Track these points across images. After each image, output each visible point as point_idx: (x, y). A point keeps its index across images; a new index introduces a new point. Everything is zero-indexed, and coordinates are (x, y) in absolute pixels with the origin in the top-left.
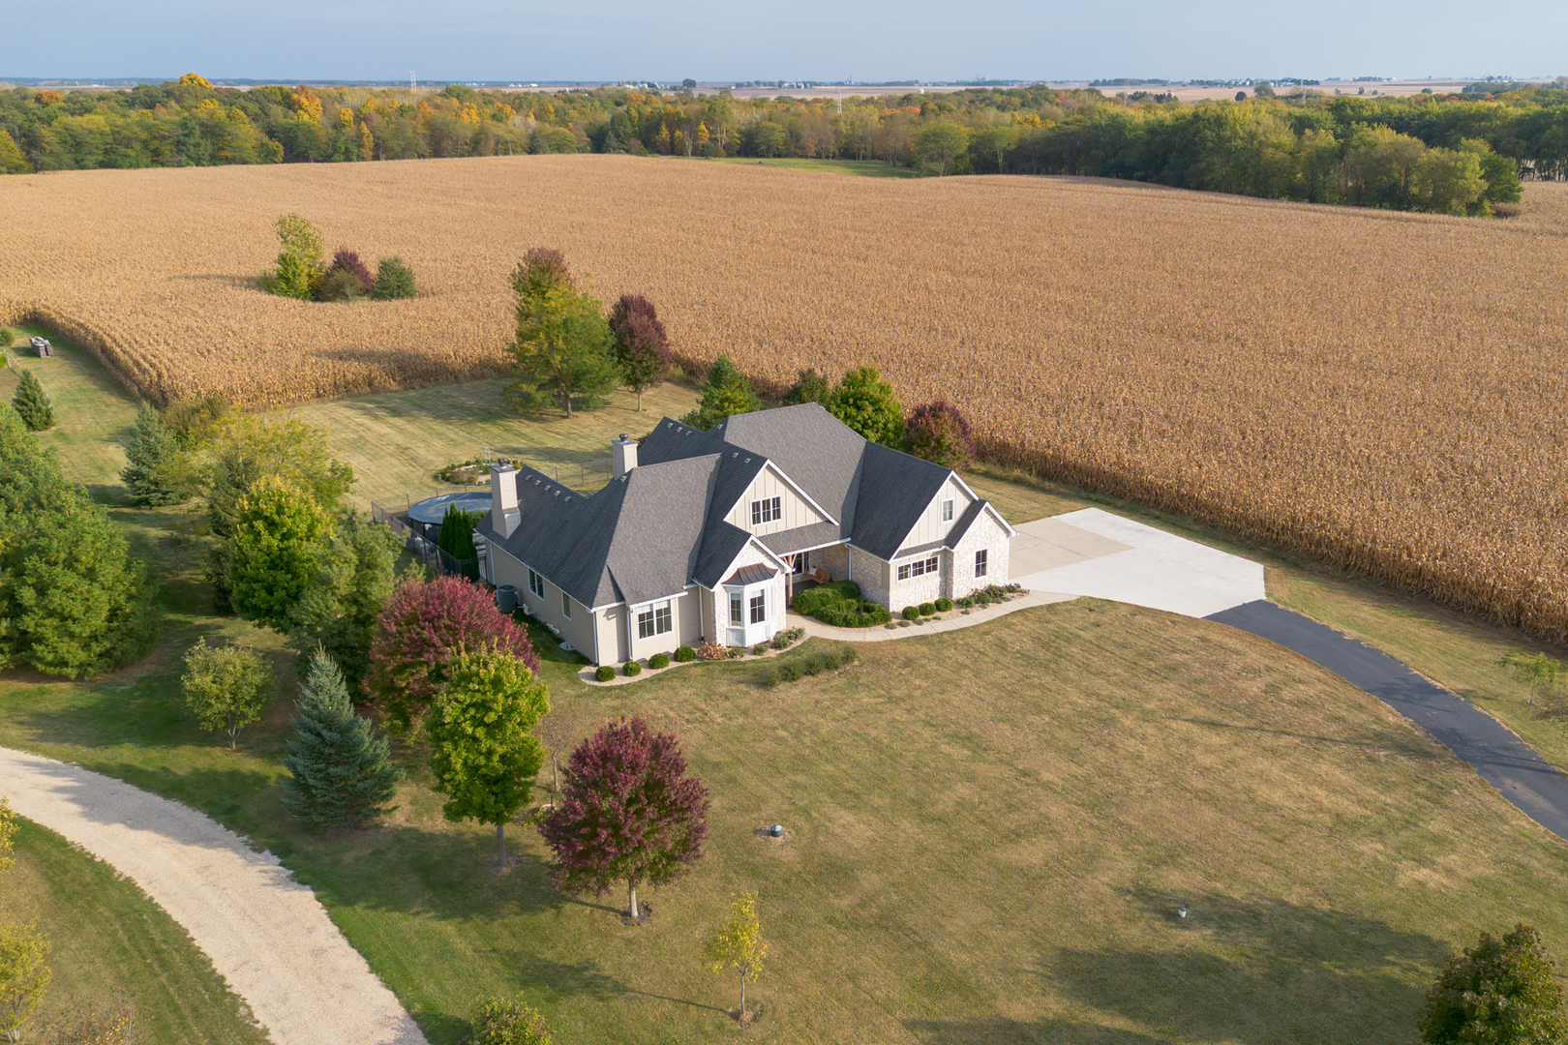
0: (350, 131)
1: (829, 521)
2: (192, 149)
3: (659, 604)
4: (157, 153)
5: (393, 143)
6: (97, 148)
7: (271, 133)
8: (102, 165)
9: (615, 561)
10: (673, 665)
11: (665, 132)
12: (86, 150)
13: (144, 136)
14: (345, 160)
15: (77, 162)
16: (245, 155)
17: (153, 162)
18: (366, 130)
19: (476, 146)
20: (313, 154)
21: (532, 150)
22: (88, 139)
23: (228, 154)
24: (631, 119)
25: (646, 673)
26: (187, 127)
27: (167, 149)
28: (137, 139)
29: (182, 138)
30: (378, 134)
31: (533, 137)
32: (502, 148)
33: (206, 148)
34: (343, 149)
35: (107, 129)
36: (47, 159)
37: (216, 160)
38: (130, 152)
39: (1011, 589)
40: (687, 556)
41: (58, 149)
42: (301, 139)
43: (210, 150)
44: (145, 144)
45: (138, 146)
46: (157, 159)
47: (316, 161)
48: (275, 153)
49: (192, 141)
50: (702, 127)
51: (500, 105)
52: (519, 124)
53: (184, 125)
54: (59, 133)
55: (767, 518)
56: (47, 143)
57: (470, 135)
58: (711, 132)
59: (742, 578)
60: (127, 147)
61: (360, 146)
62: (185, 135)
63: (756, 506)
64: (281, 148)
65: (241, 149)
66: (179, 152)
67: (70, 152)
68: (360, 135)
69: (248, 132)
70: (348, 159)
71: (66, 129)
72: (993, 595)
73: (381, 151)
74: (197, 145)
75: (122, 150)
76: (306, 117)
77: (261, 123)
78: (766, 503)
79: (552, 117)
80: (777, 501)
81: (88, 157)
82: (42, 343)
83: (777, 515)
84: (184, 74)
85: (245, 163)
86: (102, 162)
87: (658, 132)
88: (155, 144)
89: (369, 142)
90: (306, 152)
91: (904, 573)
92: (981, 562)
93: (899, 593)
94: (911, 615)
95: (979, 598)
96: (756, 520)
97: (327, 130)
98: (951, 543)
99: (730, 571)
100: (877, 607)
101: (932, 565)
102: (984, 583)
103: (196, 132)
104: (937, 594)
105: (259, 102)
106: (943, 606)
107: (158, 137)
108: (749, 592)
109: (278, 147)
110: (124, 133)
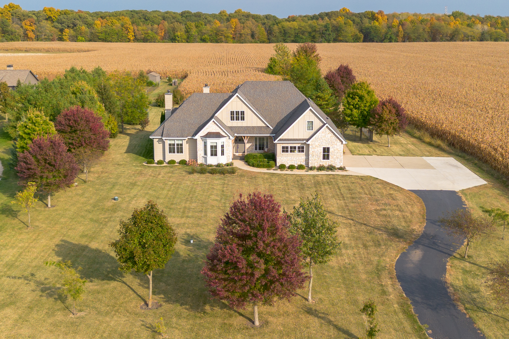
0: (395, 30)
1: (268, 126)
2: (327, 36)
3: (179, 140)
4: (314, 37)
5: (412, 36)
6: (292, 35)
7: (361, 31)
10: (178, 167)
12: (287, 35)
13: (310, 30)
14: (389, 42)
15: (284, 40)
16: (346, 39)
17: (311, 41)
18: (401, 30)
19: (452, 37)
20: (376, 39)
21: (481, 40)
22: (289, 31)
23: (341, 38)
26: (327, 27)
27: (317, 35)
28: (306, 32)
29: (324, 31)
30: (407, 31)
31: (483, 34)
32: (467, 38)
33: (333, 35)
34: (389, 37)
35: (297, 27)
36: (274, 39)
37: (335, 40)
38: (304, 37)
39: (340, 169)
40: (198, 127)
41: (277, 34)
42: (373, 33)
43: (334, 37)
44: (310, 33)
45: (307, 34)
47: (377, 42)
48: (360, 38)
49: (328, 33)
51: (474, 20)
52: (479, 28)
53: (326, 26)
54: (280, 29)
55: (237, 119)
56: (275, 32)
57: (450, 32)
60: (303, 35)
61: (397, 36)
62: (326, 30)
63: (232, 113)
64: (363, 36)
65: (346, 36)
66: (322, 37)
67: (282, 36)
68: (398, 32)
69: (352, 30)
71: (283, 27)
73: (407, 38)
74: (329, 34)
75: (301, 36)
76: (377, 24)
77: (358, 26)
78: (237, 113)
79: (499, 26)
80: (243, 113)
81: (288, 38)
83: (243, 119)
84: (341, 8)
85: (346, 42)
86: (293, 40)
88: (313, 34)
89: (401, 34)
90: (373, 38)
91: (285, 150)
92: (326, 153)
93: (282, 158)
94: (282, 167)
95: (321, 168)
96: (232, 119)
97: (385, 29)
98: (308, 140)
99: (203, 132)
100: (272, 162)
101: (301, 149)
102: (326, 163)
103: (330, 29)
104: (303, 163)
105: (361, 17)
106: (300, 167)
107: (315, 31)
108: (210, 142)
109: (362, 36)
110: (303, 29)
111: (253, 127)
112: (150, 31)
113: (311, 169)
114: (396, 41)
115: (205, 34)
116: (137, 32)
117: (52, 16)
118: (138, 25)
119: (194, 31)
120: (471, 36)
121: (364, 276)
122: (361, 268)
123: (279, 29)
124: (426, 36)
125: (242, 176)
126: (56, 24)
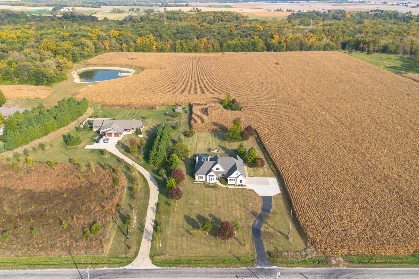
0: (282, 44)
1: (226, 172)
3: (202, 176)
5: (290, 47)
7: (266, 45)
8: (233, 51)
9: (199, 170)
10: (202, 182)
11: (361, 45)
12: (230, 48)
13: (241, 45)
16: (259, 50)
18: (285, 44)
19: (310, 48)
21: (324, 49)
22: (231, 45)
24: (354, 41)
25: (199, 182)
27: (245, 48)
30: (288, 45)
31: (325, 46)
32: (318, 49)
33: (252, 47)
34: (279, 49)
35: (235, 44)
36: (223, 49)
38: (238, 49)
39: (245, 185)
40: (207, 172)
41: (225, 47)
42: (271, 46)
44: (241, 47)
46: (242, 50)
48: (265, 49)
50: (372, 45)
58: (373, 46)
59: (210, 176)
62: (249, 45)
63: (216, 168)
65: (258, 48)
66: (247, 49)
67: (228, 48)
68: (284, 45)
69: (261, 44)
70: (280, 51)
71: (228, 43)
72: (242, 185)
73: (287, 49)
75: (236, 48)
76: (274, 41)
77: (264, 42)
78: (218, 168)
80: (219, 168)
82: (188, 111)
83: (219, 169)
85: (259, 51)
87: (360, 45)
89: (285, 47)
91: (230, 180)
92: (241, 181)
93: (229, 182)
94: (229, 185)
95: (239, 185)
96: (216, 169)
97: (277, 44)
98: (236, 178)
99: (209, 175)
100: (227, 182)
101: (234, 180)
102: (241, 184)
103: (251, 45)
104: (235, 184)
105: (266, 36)
106: (234, 185)
107: (244, 46)
108: (211, 177)
109: (266, 48)
110: (237, 45)
111: (222, 172)
112: (164, 45)
113: (237, 185)
114: (283, 51)
115: (190, 47)
116: (157, 46)
117: (116, 36)
118: (158, 42)
119: (185, 45)
120: (320, 47)
121: (246, 229)
122: (245, 226)
123: (226, 44)
124: (297, 48)
125: (219, 189)
126: (118, 41)
